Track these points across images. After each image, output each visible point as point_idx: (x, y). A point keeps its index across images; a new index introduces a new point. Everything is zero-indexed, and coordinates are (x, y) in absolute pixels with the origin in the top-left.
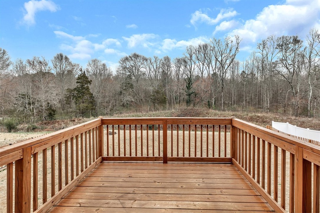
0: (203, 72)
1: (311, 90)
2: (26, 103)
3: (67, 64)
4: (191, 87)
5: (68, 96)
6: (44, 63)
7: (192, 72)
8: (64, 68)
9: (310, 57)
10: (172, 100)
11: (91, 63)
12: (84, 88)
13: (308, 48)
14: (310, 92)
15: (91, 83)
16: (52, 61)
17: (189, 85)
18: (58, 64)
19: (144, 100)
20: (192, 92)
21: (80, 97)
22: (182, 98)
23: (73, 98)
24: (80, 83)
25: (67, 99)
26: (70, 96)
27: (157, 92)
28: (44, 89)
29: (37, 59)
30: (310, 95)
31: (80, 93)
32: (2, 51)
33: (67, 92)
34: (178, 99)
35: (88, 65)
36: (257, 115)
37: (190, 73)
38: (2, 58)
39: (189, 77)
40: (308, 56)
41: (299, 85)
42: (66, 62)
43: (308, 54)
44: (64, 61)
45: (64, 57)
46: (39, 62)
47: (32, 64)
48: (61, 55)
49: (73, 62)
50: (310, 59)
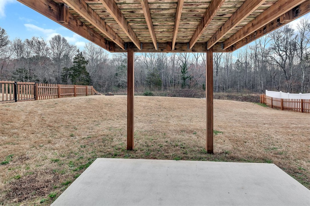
0: (198, 58)
1: (303, 74)
2: (23, 77)
3: (64, 45)
4: (186, 72)
5: (64, 74)
6: (43, 44)
7: (187, 59)
8: (61, 48)
9: (301, 44)
10: (168, 84)
11: (87, 46)
12: (81, 67)
13: (300, 35)
14: (302, 76)
15: (87, 63)
16: (50, 42)
17: (184, 70)
18: (55, 44)
19: (140, 82)
20: (187, 77)
21: (76, 75)
22: (177, 82)
23: (70, 76)
24: (77, 63)
25: (64, 77)
26: (66, 74)
27: (153, 75)
28: (42, 65)
29: (36, 39)
30: (303, 78)
31: (77, 72)
32: (1, 30)
33: (64, 70)
34: (173, 83)
35: (85, 47)
36: (251, 95)
37: (185, 59)
38: (1, 36)
39: (184, 62)
40: (299, 43)
41: (292, 68)
42: (64, 44)
43: (299, 41)
44: (62, 42)
45: (62, 38)
46: (38, 42)
47: (30, 43)
48: (58, 36)
49: (70, 44)
50: (301, 45)
